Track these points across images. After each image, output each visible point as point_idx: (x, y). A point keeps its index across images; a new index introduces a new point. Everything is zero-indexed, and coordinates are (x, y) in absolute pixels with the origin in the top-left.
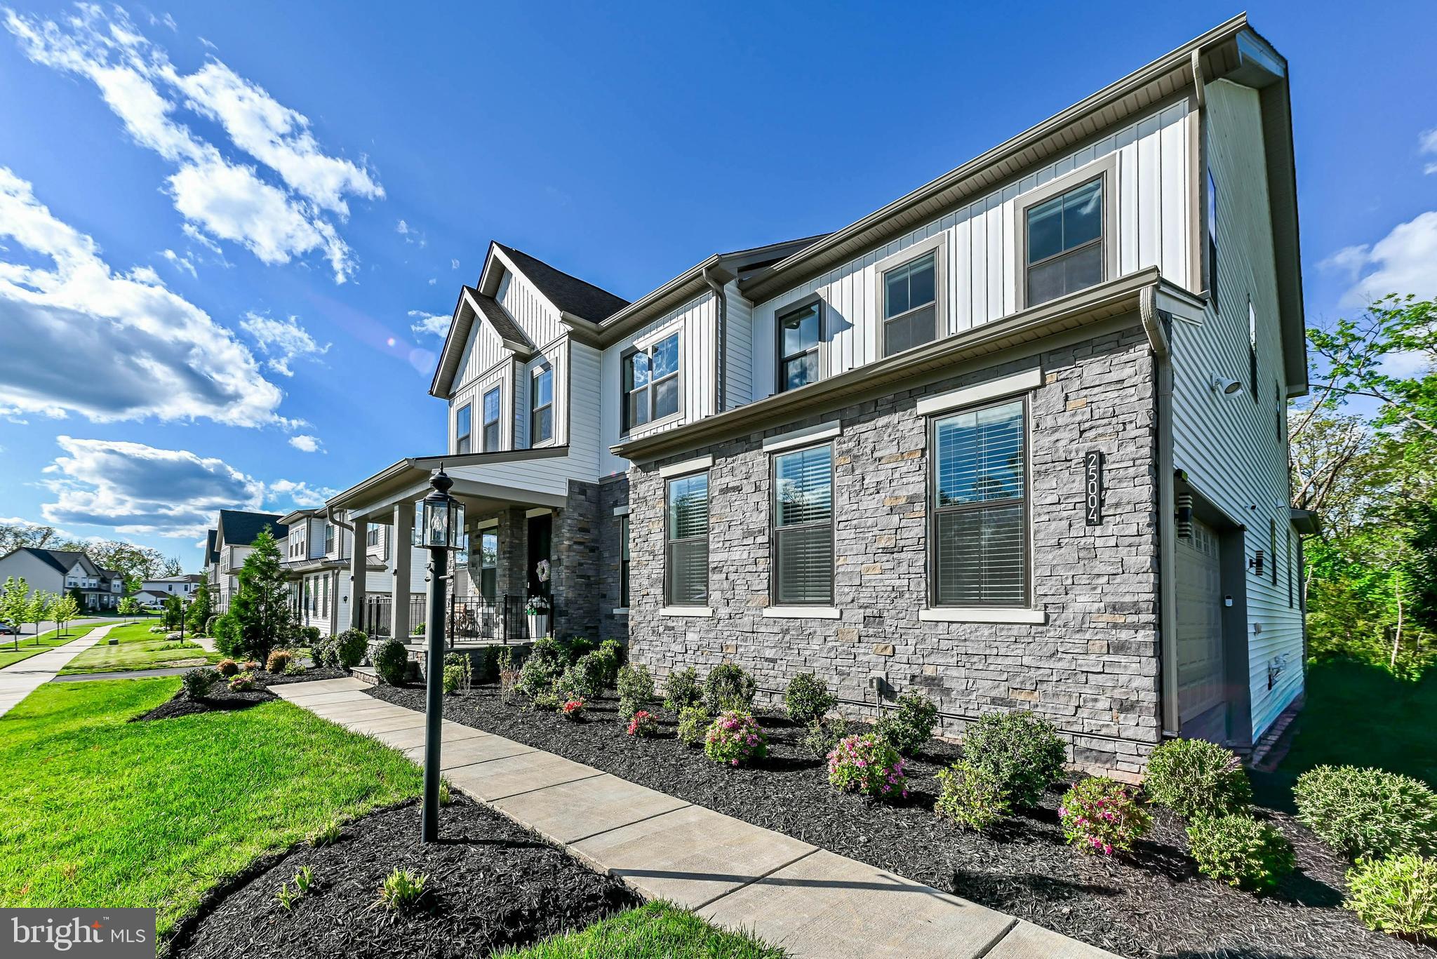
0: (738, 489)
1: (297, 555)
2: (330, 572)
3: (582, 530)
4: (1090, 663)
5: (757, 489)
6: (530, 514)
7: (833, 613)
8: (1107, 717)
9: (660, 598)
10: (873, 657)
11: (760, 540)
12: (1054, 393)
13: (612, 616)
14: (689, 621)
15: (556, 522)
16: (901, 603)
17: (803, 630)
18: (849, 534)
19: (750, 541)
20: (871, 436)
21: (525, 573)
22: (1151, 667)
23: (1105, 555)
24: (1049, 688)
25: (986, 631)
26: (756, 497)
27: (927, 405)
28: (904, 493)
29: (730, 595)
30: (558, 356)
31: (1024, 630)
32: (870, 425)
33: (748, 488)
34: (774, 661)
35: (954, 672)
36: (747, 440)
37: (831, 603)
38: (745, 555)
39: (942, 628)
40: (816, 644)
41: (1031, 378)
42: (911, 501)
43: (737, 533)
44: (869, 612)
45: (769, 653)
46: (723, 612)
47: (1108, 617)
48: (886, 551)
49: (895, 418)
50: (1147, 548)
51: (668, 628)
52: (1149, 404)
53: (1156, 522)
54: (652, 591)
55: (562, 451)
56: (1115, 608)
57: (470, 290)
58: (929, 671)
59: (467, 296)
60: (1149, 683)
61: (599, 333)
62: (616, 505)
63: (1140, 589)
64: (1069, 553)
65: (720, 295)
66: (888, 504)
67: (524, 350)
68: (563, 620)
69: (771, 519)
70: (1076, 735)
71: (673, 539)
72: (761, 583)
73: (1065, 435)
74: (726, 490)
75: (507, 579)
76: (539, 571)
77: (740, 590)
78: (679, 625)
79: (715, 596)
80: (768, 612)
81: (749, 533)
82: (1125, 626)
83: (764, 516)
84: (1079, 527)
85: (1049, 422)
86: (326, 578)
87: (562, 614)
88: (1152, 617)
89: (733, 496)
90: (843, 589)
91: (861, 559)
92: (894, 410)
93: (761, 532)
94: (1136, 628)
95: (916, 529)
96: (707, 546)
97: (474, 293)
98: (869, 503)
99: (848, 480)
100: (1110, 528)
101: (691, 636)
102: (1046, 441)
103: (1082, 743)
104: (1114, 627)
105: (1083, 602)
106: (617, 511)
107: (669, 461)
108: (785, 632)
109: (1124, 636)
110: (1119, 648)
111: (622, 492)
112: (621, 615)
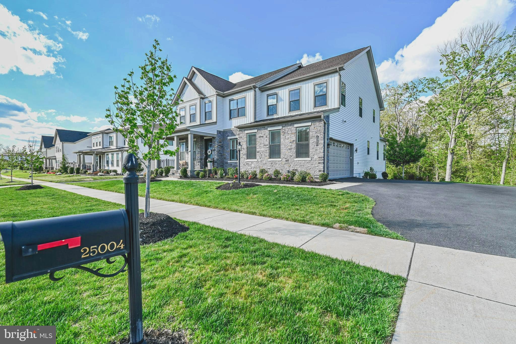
0: (263, 137)
1: (97, 146)
2: (120, 152)
3: (220, 142)
4: (316, 165)
5: (267, 137)
6: (205, 138)
7: (280, 159)
8: (318, 173)
9: (245, 158)
10: (287, 167)
11: (267, 147)
12: (313, 127)
13: (227, 163)
14: (252, 162)
15: (213, 140)
16: (291, 158)
17: (275, 163)
18: (283, 146)
19: (265, 147)
20: (287, 130)
21: (204, 152)
22: (323, 165)
23: (318, 150)
24: (311, 169)
25: (304, 162)
26: (266, 139)
27: (296, 125)
28: (292, 140)
29: (261, 157)
30: (214, 99)
31: (308, 161)
32: (287, 128)
33: (265, 137)
34: (270, 169)
35: (299, 168)
36: (264, 127)
37: (280, 158)
38: (264, 149)
39: (298, 161)
40: (277, 165)
41: (309, 124)
42: (293, 141)
43: (262, 145)
44: (286, 159)
45: (269, 167)
46: (260, 160)
47: (318, 159)
48: (289, 149)
49: (291, 127)
50: (323, 149)
51: (247, 164)
52: (323, 130)
53: (324, 146)
54: (244, 156)
55: (215, 123)
56: (319, 158)
57: (185, 78)
58: (296, 168)
59: (185, 79)
60: (322, 167)
61: (224, 94)
62: (228, 136)
63: (322, 155)
64: (314, 150)
65: (255, 91)
66: (290, 141)
67: (203, 96)
68: (216, 164)
69: (269, 143)
70: (314, 176)
71: (248, 146)
72: (267, 154)
73: (314, 133)
74: (260, 137)
75: (199, 154)
76: (208, 152)
77: (263, 156)
78: (250, 163)
79: (258, 157)
80: (269, 160)
81: (265, 145)
82: (320, 160)
83: (268, 142)
84: (315, 146)
85: (312, 131)
86: (118, 154)
87: (215, 162)
88: (323, 159)
89: (262, 138)
90: (282, 156)
91: (285, 150)
92: (291, 126)
93: (267, 145)
94: (321, 160)
95: (294, 145)
96: (256, 147)
97: (187, 78)
98: (287, 141)
99: (283, 137)
100: (319, 146)
101: (252, 165)
102: (312, 133)
103: (315, 177)
104: (319, 160)
105: (316, 157)
106: (229, 138)
107: (247, 130)
108: (272, 163)
109: (320, 161)
110: (319, 163)
111: (230, 133)
112: (230, 163)
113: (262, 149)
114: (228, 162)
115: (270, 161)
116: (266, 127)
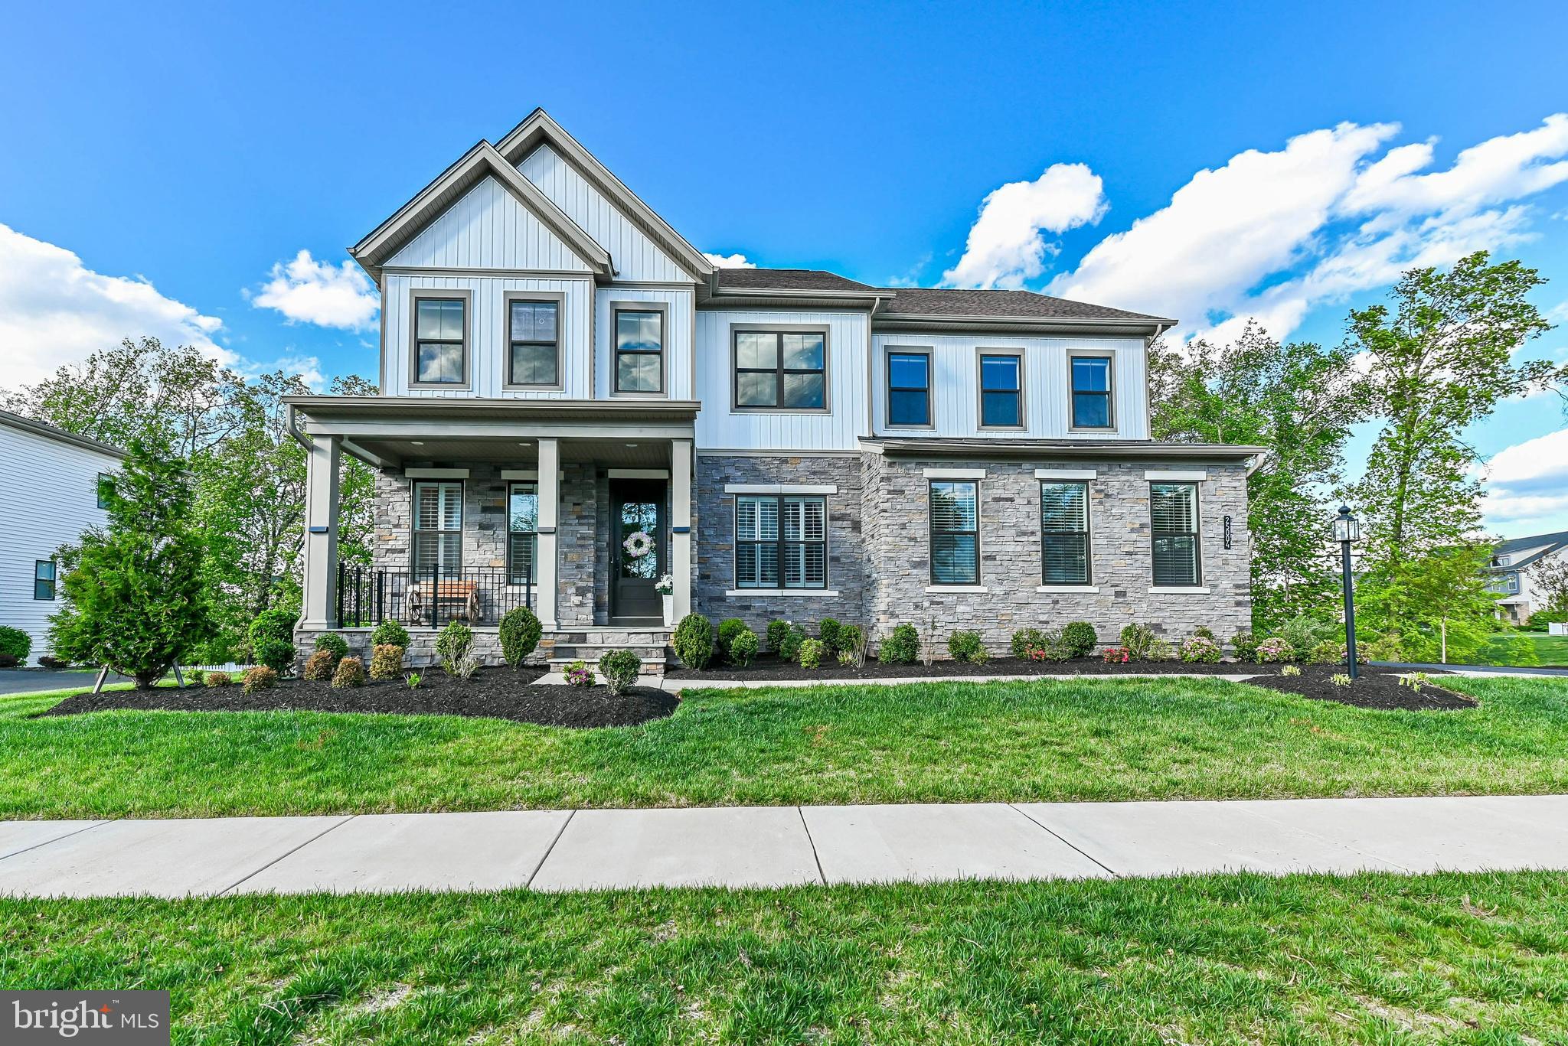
0: (1011, 500)
4: (1228, 612)
5: (1029, 503)
6: (613, 474)
7: (1092, 590)
8: (1235, 634)
9: (925, 578)
10: (1122, 616)
11: (1032, 539)
12: (1210, 486)
13: (722, 599)
16: (1137, 584)
17: (1071, 601)
18: (1103, 541)
19: (1024, 538)
20: (1116, 485)
22: (1249, 611)
23: (1232, 563)
24: (1212, 624)
26: (1028, 509)
27: (1150, 475)
28: (1139, 521)
29: (1004, 577)
31: (1200, 597)
32: (1116, 478)
33: (1021, 501)
34: (1046, 623)
35: (1168, 621)
36: (1021, 465)
37: (1090, 584)
38: (1022, 548)
39: (1161, 597)
40: (1080, 609)
41: (1200, 476)
42: (1142, 526)
43: (1010, 532)
44: (1118, 589)
45: (1043, 617)
46: (998, 590)
47: (1234, 591)
48: (1127, 554)
49: (1132, 478)
50: (1246, 561)
51: (934, 603)
54: (914, 572)
56: (1237, 586)
58: (1154, 621)
60: (1249, 618)
63: (1245, 578)
64: (1218, 561)
66: (1129, 526)
69: (1043, 526)
72: (1035, 569)
73: (1216, 506)
74: (998, 499)
76: (629, 544)
77: (1015, 574)
78: (949, 600)
79: (989, 577)
80: (1041, 589)
81: (1025, 533)
82: (1240, 594)
83: (1036, 522)
84: (1221, 549)
85: (1208, 498)
89: (1005, 504)
90: (1097, 576)
91: (1109, 558)
92: (1130, 473)
93: (1035, 534)
94: (1244, 595)
95: (1145, 542)
96: (978, 538)
98: (1116, 524)
100: (1233, 551)
101: (963, 609)
102: (1208, 507)
104: (1237, 594)
105: (1226, 584)
106: (730, 488)
107: (935, 466)
108: (1056, 602)
109: (1240, 598)
110: (1238, 604)
111: (738, 469)
112: (740, 598)
113: (1011, 547)
114: (728, 593)
115: (1048, 595)
116: (1026, 466)
